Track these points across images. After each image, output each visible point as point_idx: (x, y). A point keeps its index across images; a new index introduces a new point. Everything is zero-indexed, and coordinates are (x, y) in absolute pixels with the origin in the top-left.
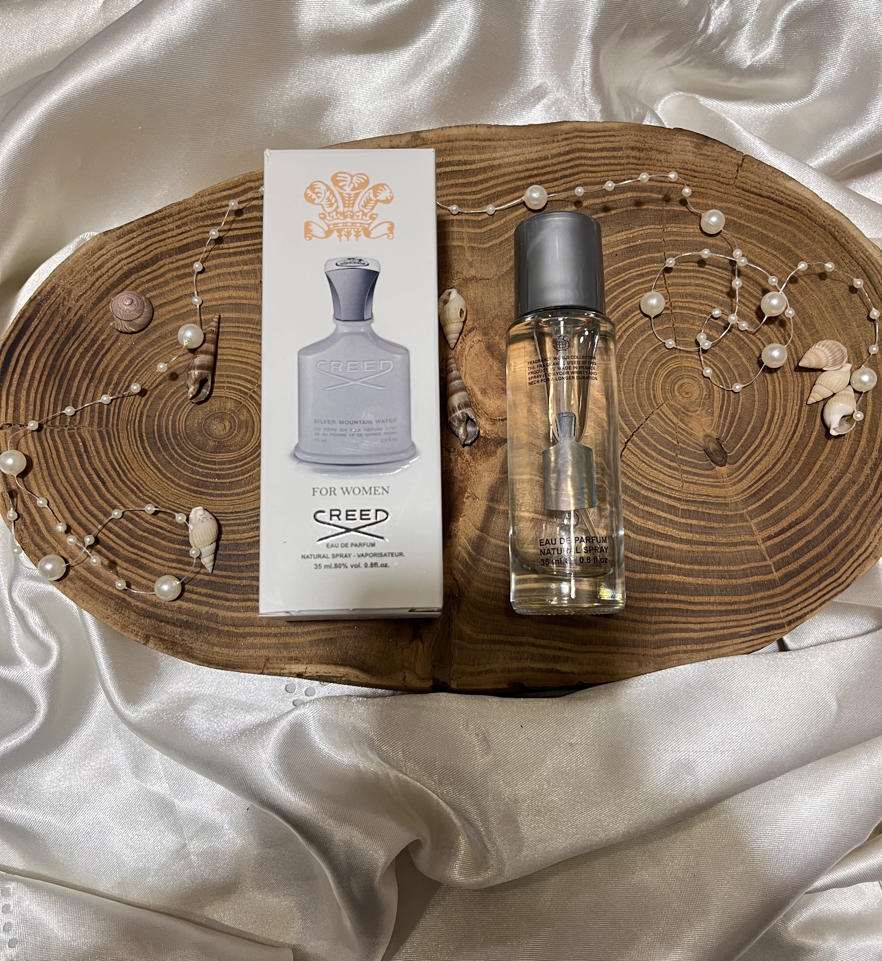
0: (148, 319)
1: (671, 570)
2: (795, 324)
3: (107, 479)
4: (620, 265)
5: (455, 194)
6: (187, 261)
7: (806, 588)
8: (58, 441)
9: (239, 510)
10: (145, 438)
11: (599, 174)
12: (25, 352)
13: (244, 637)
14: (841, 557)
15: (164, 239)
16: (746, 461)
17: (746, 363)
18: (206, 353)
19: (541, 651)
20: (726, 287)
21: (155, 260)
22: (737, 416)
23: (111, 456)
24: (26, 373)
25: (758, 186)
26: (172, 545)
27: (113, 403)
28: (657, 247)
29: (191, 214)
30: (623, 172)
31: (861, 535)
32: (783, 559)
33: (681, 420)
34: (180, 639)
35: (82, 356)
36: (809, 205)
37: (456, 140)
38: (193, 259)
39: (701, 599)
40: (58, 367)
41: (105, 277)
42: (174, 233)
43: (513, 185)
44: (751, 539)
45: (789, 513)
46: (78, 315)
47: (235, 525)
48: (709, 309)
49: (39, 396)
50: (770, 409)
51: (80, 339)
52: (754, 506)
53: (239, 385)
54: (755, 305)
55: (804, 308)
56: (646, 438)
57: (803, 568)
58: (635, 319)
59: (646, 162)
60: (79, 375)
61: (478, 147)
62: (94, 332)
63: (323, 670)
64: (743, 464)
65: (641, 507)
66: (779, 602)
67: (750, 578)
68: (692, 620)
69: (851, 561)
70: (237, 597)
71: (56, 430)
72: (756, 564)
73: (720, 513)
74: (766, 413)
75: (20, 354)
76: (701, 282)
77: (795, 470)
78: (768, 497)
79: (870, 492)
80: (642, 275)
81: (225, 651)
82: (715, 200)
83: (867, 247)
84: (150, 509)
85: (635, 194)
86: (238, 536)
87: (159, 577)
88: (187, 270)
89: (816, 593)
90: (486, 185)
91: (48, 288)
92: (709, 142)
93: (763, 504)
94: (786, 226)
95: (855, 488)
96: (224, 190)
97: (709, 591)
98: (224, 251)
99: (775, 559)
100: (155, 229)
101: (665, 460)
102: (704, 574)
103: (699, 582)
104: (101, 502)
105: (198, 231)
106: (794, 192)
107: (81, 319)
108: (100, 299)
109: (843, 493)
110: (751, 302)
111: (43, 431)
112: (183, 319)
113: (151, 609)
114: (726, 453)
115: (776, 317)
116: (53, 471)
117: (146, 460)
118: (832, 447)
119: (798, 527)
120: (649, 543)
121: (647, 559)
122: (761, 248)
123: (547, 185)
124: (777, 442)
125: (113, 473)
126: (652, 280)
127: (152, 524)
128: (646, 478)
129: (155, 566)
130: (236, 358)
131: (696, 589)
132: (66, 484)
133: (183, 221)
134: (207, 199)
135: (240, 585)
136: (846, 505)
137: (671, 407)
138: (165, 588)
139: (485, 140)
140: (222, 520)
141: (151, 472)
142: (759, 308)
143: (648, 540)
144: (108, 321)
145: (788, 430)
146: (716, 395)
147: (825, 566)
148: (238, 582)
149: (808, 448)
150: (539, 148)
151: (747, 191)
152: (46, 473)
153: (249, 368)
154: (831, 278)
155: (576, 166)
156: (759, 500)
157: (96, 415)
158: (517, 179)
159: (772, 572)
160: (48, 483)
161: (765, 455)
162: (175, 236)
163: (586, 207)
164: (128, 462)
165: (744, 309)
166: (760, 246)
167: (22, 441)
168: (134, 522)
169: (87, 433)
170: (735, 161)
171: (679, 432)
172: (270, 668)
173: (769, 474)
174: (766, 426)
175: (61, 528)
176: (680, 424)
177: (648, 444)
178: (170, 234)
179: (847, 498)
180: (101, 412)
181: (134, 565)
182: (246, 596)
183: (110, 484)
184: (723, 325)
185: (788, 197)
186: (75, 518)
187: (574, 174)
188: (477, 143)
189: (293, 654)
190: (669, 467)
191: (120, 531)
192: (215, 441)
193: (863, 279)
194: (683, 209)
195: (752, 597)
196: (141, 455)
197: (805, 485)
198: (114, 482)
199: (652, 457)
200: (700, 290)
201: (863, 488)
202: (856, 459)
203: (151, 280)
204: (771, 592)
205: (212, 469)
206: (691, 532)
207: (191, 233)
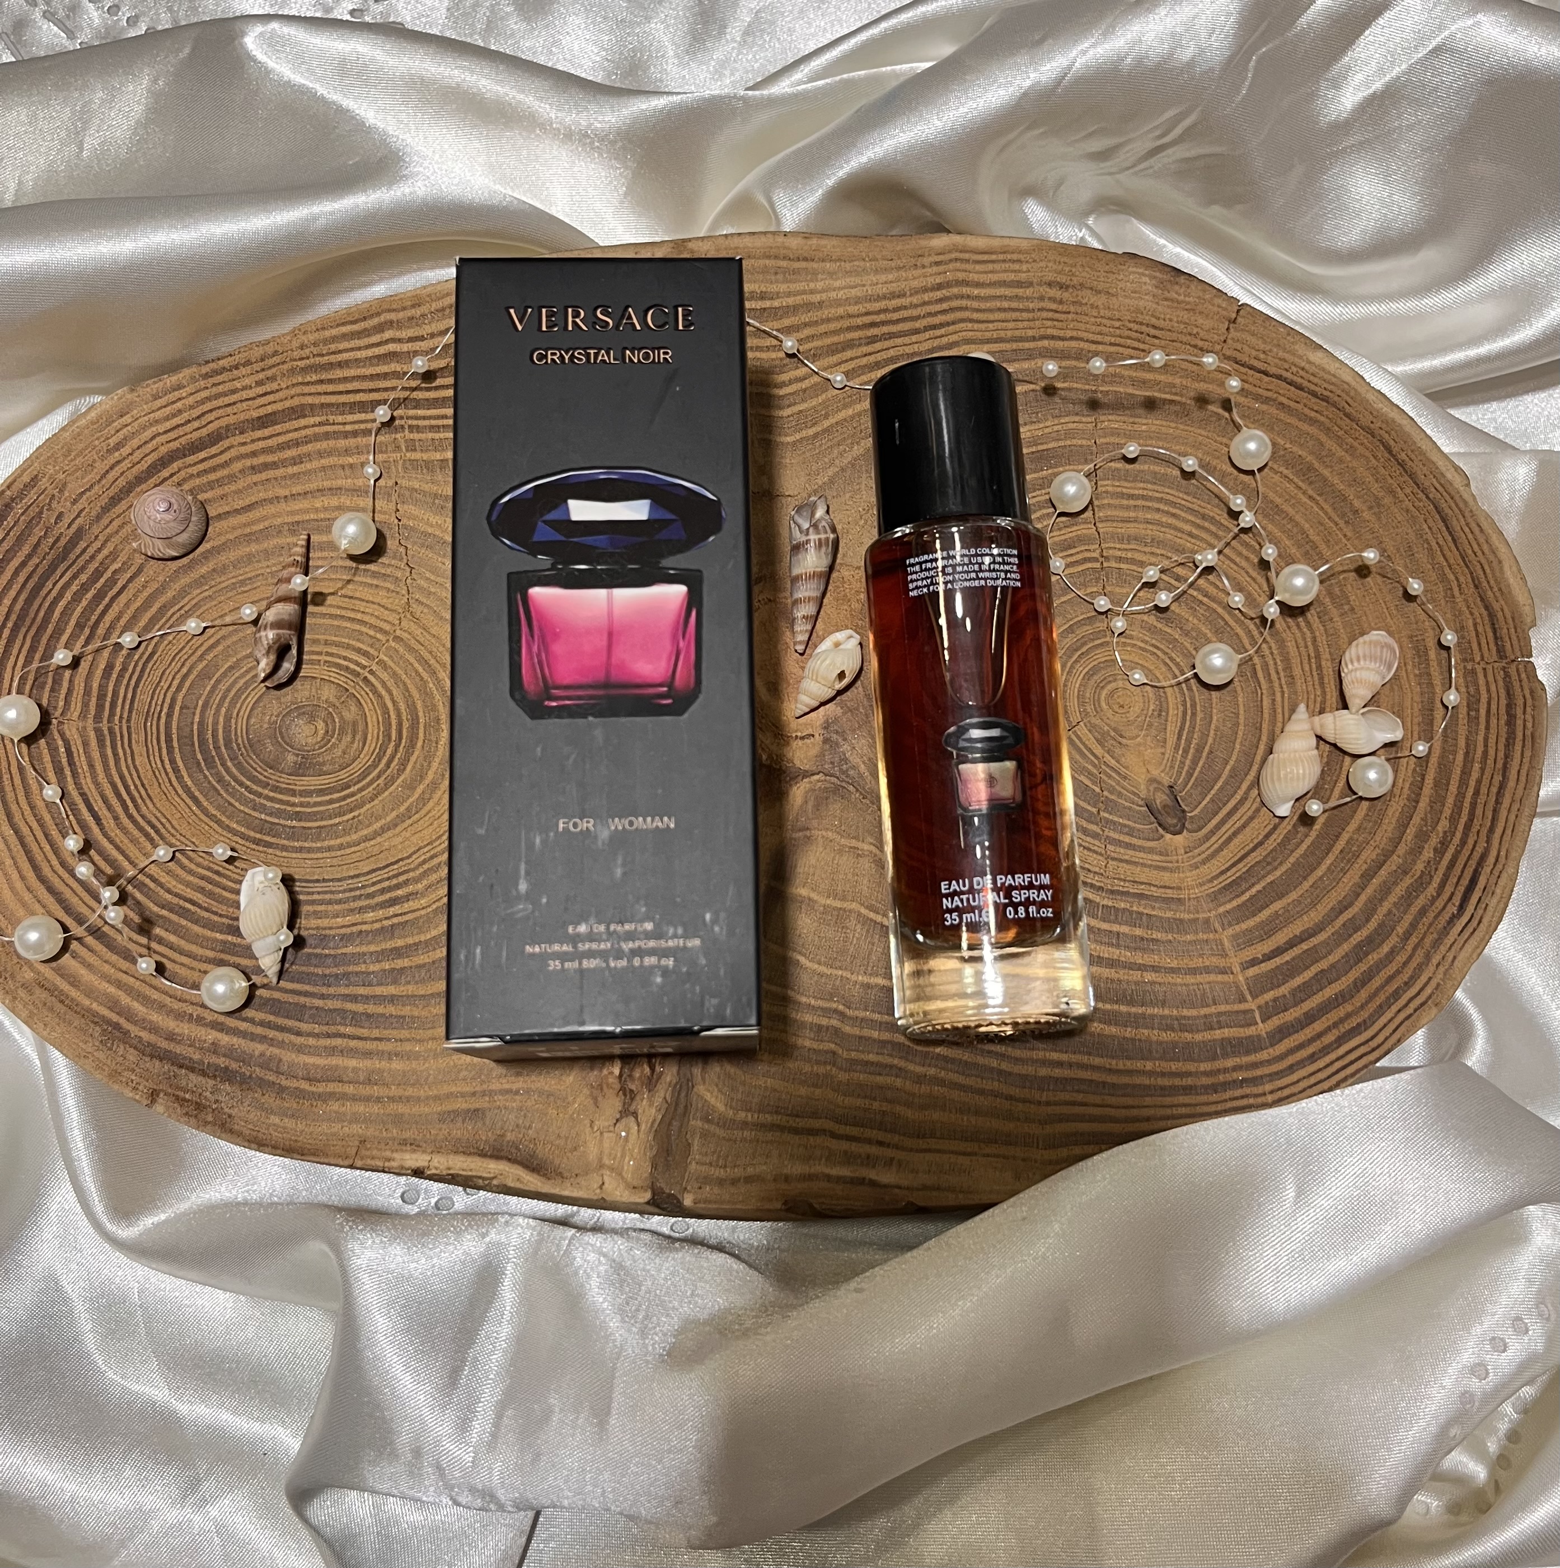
0: (199, 536)
3: (104, 813)
6: (269, 443)
7: (1314, 1053)
9: (331, 876)
10: (175, 744)
11: (988, 325)
13: (325, 1101)
14: (1378, 1001)
15: (234, 403)
16: (1218, 827)
18: (290, 600)
19: (845, 1145)
21: (215, 438)
22: (1207, 750)
23: (114, 772)
25: (1259, 355)
26: (209, 933)
28: (1082, 454)
29: (284, 363)
31: (1413, 964)
32: (1275, 1000)
33: (1110, 752)
34: (212, 1098)
35: (77, 598)
36: (1347, 392)
37: (749, 257)
38: (280, 439)
39: (1129, 1064)
40: (32, 615)
41: (126, 465)
42: (251, 393)
44: (1222, 963)
45: (1290, 921)
47: (321, 902)
50: (1264, 738)
51: (74, 569)
52: (1229, 907)
53: (345, 658)
57: (1310, 1018)
59: (1069, 308)
60: (69, 631)
61: (785, 271)
62: (100, 557)
63: (459, 1165)
64: (1213, 832)
67: (1218, 1032)
69: (1394, 1008)
72: (1228, 1008)
73: (1169, 914)
74: (1257, 746)
77: (1304, 846)
78: (1254, 891)
79: (1431, 890)
81: (289, 1123)
83: (1443, 469)
86: (325, 922)
89: (1332, 1063)
91: (26, 478)
92: (1181, 279)
93: (1244, 904)
94: (1305, 427)
95: (1408, 881)
96: (343, 324)
97: (1145, 1051)
98: (336, 428)
99: (1261, 1000)
102: (1138, 1022)
103: (1128, 1035)
105: (293, 392)
106: (1323, 369)
107: (79, 534)
108: (115, 501)
109: (1385, 890)
113: (164, 1044)
114: (1184, 811)
117: (175, 783)
119: (1305, 946)
123: (900, 341)
125: (115, 803)
127: (177, 895)
129: (178, 968)
130: (343, 613)
131: (1122, 1047)
132: (31, 819)
133: (269, 373)
134: (312, 337)
135: (322, 1008)
136: (1390, 912)
137: (1092, 728)
138: (221, 988)
139: (798, 259)
140: (302, 893)
141: (182, 804)
144: (126, 540)
146: (1170, 712)
147: (1348, 1016)
148: (318, 1003)
150: (890, 277)
151: (1240, 364)
153: (364, 629)
155: (949, 309)
156: (1238, 896)
157: (94, 700)
158: (850, 329)
159: (1256, 1024)
161: (1251, 818)
162: (254, 399)
164: (143, 785)
169: (74, 730)
170: (1225, 313)
171: (1105, 774)
172: (368, 1157)
173: (1258, 853)
174: (1255, 768)
176: (1108, 758)
178: (244, 395)
179: (1392, 898)
180: (101, 697)
182: (333, 1029)
183: (109, 823)
185: (1313, 378)
187: (945, 324)
188: (783, 263)
189: (407, 1135)
190: (1085, 831)
192: (297, 755)
195: (1220, 1064)
196: (167, 774)
197: (1319, 872)
198: (116, 818)
200: (1152, 531)
201: (1421, 883)
202: (1411, 832)
203: (205, 472)
204: (1252, 1058)
205: (287, 803)
206: (1118, 946)
207: (281, 395)
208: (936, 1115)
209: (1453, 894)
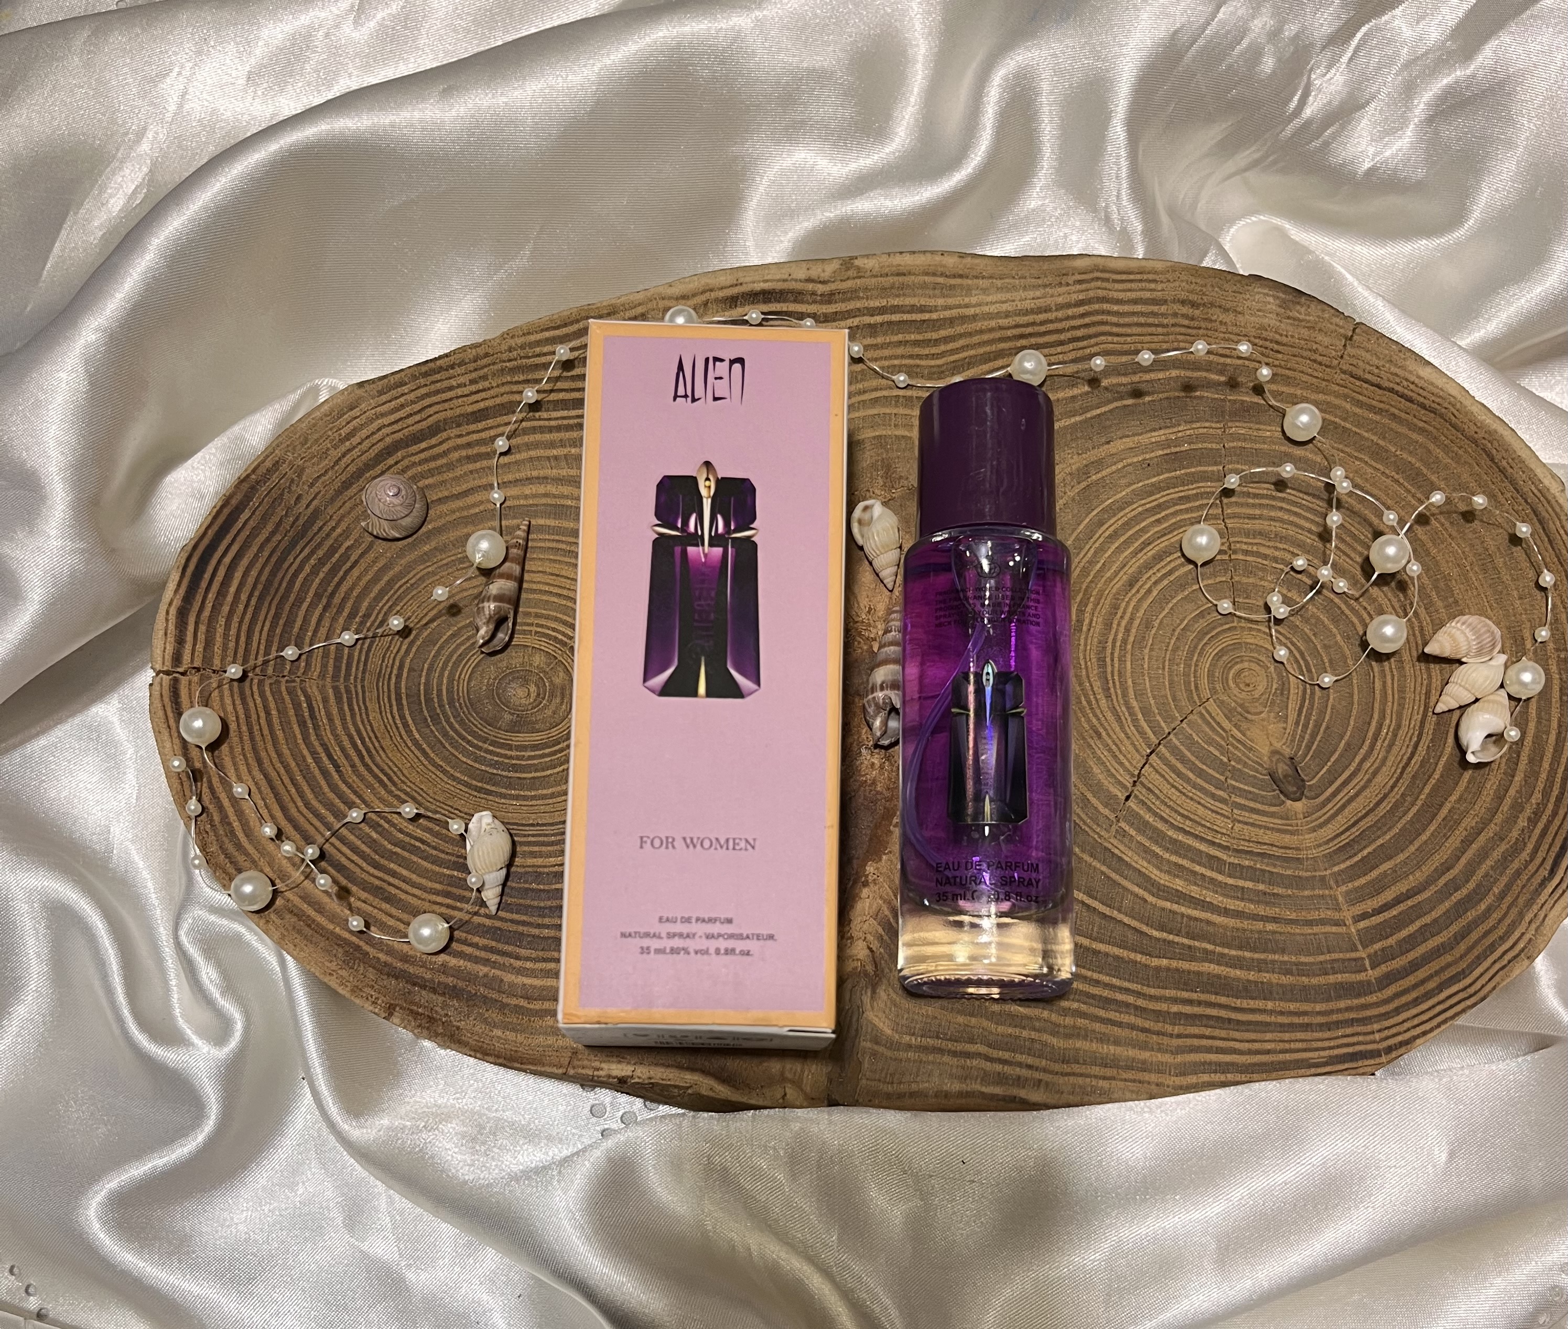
0: (420, 520)
1: (1208, 957)
2: (1422, 588)
3: (342, 761)
4: (1154, 480)
5: (903, 357)
6: (484, 435)
7: (1416, 999)
8: (271, 699)
9: (544, 821)
10: (405, 702)
11: (1129, 339)
12: (227, 560)
13: (541, 1017)
14: (1476, 952)
15: (451, 399)
16: (1334, 794)
17: (1342, 643)
18: (508, 576)
19: (998, 1067)
20: (1317, 524)
21: (435, 430)
22: (1324, 725)
23: (353, 726)
24: (227, 592)
25: (1376, 371)
26: (437, 869)
27: (358, 646)
28: (1213, 457)
29: (494, 364)
30: (1166, 338)
31: (1508, 921)
32: (1383, 950)
33: (1235, 726)
34: (442, 1013)
35: (315, 571)
36: (1453, 406)
37: (910, 273)
38: (492, 433)
39: (1253, 1004)
40: (276, 585)
41: (356, 453)
42: (466, 390)
43: (994, 348)
44: (1337, 916)
45: (1395, 882)
46: (312, 507)
47: (537, 843)
48: (1288, 556)
49: (245, 627)
50: (1376, 716)
51: (313, 544)
52: (1343, 866)
53: (554, 630)
54: (1361, 554)
55: (1437, 564)
56: (1180, 750)
57: (1415, 966)
58: (1172, 565)
59: (1203, 325)
60: (309, 600)
61: (942, 287)
63: (659, 1075)
64: (1328, 800)
65: (1167, 856)
66: (1375, 1016)
67: (1331, 977)
68: (1237, 1035)
69: (1490, 960)
70: (534, 954)
71: (268, 682)
72: (1341, 956)
73: (1289, 872)
74: (1369, 724)
75: (219, 562)
76: (1280, 514)
77: (1410, 814)
78: (1365, 852)
79: (1525, 855)
80: (1187, 499)
81: (510, 1035)
82: (1307, 388)
83: (1541, 476)
84: (409, 810)
85: (1183, 373)
86: (539, 861)
87: (415, 916)
88: (483, 449)
89: (1434, 1006)
90: (951, 346)
91: (268, 464)
92: (1303, 300)
93: (1357, 863)
94: (1415, 436)
95: (1503, 847)
96: (547, 329)
97: (1266, 992)
98: (542, 423)
99: (1371, 950)
100: (437, 381)
101: (1206, 786)
102: (1261, 966)
103: (1251, 978)
104: (331, 795)
105: (502, 390)
106: (1432, 384)
107: (316, 514)
108: (347, 485)
109: (1483, 854)
110: (1354, 550)
111: (247, 683)
112: (473, 523)
113: (399, 965)
114: (1303, 780)
115: (1393, 575)
116: (260, 744)
117: (405, 737)
118: (1469, 782)
119: (1410, 903)
120: (1175, 913)
121: (1171, 937)
122: (1375, 468)
123: (1046, 351)
124: (1384, 769)
125: (352, 752)
126: (1201, 507)
127: (408, 835)
128: (1176, 811)
129: (410, 899)
130: (552, 589)
131: (1246, 989)
132: (278, 765)
133: (481, 373)
134: (520, 341)
135: (538, 937)
136: (1487, 875)
137: (1221, 704)
138: (426, 932)
139: (954, 276)
140: (516, 835)
141: (412, 755)
142: (1367, 559)
143: (1175, 907)
144: (357, 520)
145: (1403, 751)
146: (1292, 691)
147: (1449, 965)
148: (536, 931)
149: (1433, 781)
150: (1038, 294)
151: (1359, 379)
152: (248, 746)
153: (559, 600)
154: (1482, 521)
155: (1094, 324)
156: (1350, 857)
157: (331, 662)
158: (1002, 339)
159: (1366, 970)
160: (250, 761)
161: (1364, 788)
162: (468, 395)
163: (1106, 388)
164: (376, 737)
165: (1343, 561)
166: (1374, 464)
167: (215, 694)
168: (380, 829)
169: (314, 688)
170: (1342, 331)
171: (1233, 745)
172: (579, 1067)
173: (1368, 819)
174: (1368, 742)
175: (268, 831)
176: (1235, 732)
177: (1183, 760)
178: (459, 392)
179: (1489, 862)
180: (338, 659)
181: (376, 896)
183: (347, 769)
184: (1309, 582)
185: (1421, 391)
186: (290, 819)
187: (1090, 337)
188: (941, 280)
190: (1213, 796)
191: (359, 843)
192: (513, 714)
193: (1532, 524)
194: (1257, 399)
195: (1332, 1005)
196: (397, 728)
197: (1424, 837)
198: (353, 766)
199: (1188, 781)
200: (1277, 527)
201: (1516, 849)
202: (1508, 801)
203: (426, 460)
204: (1362, 1001)
205: (506, 756)
206: (1242, 899)
207: (492, 392)
208: (1079, 1044)
209: (1544, 859)
